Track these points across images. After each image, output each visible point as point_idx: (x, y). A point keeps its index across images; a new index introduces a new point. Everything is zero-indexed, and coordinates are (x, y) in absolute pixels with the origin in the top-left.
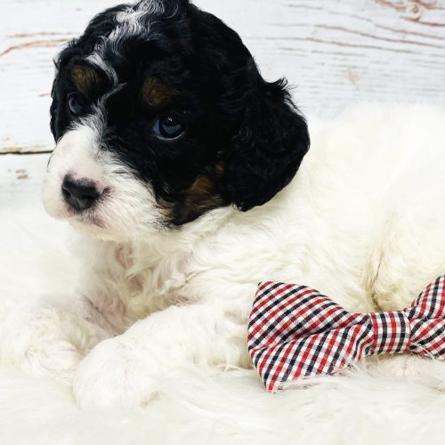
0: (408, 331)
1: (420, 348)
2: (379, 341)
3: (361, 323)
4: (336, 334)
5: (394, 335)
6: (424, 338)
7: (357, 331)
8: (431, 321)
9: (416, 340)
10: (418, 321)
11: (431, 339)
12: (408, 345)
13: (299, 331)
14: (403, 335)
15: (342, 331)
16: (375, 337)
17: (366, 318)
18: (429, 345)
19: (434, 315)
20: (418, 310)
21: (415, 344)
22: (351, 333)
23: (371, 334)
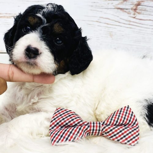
0: (101, 129)
1: (105, 135)
2: (92, 131)
3: (86, 125)
4: (77, 128)
5: (96, 130)
6: (106, 132)
7: (84, 127)
8: (109, 126)
9: (104, 132)
10: (105, 126)
11: (108, 132)
12: (101, 133)
13: (66, 126)
14: (99, 130)
15: (79, 127)
16: (90, 130)
17: (88, 123)
18: (108, 134)
19: (111, 124)
20: (106, 122)
21: (103, 133)
22: (82, 128)
23: (89, 129)
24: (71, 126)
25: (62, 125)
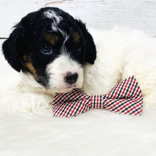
0: (102, 102)
1: (107, 108)
2: (93, 105)
3: (87, 99)
4: (78, 102)
5: (98, 103)
6: (108, 105)
7: (85, 102)
8: (111, 99)
9: (105, 105)
10: (106, 99)
11: (110, 105)
12: (103, 106)
14: (100, 104)
15: (81, 101)
17: (89, 97)
18: (109, 107)
19: (113, 97)
20: (107, 96)
22: (83, 102)
23: (90, 103)
24: (73, 100)
25: (65, 100)
